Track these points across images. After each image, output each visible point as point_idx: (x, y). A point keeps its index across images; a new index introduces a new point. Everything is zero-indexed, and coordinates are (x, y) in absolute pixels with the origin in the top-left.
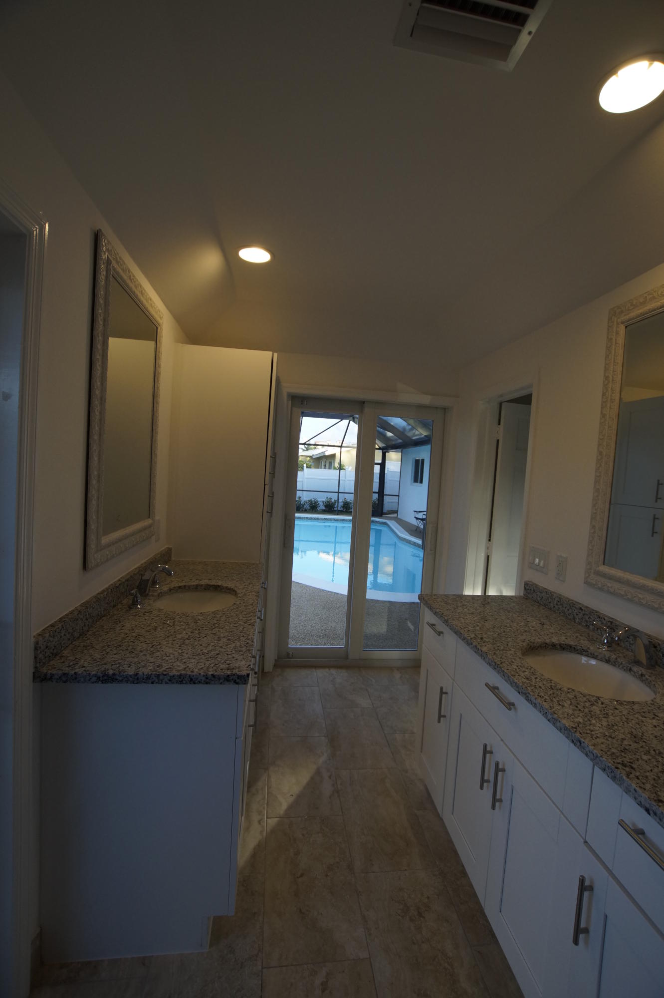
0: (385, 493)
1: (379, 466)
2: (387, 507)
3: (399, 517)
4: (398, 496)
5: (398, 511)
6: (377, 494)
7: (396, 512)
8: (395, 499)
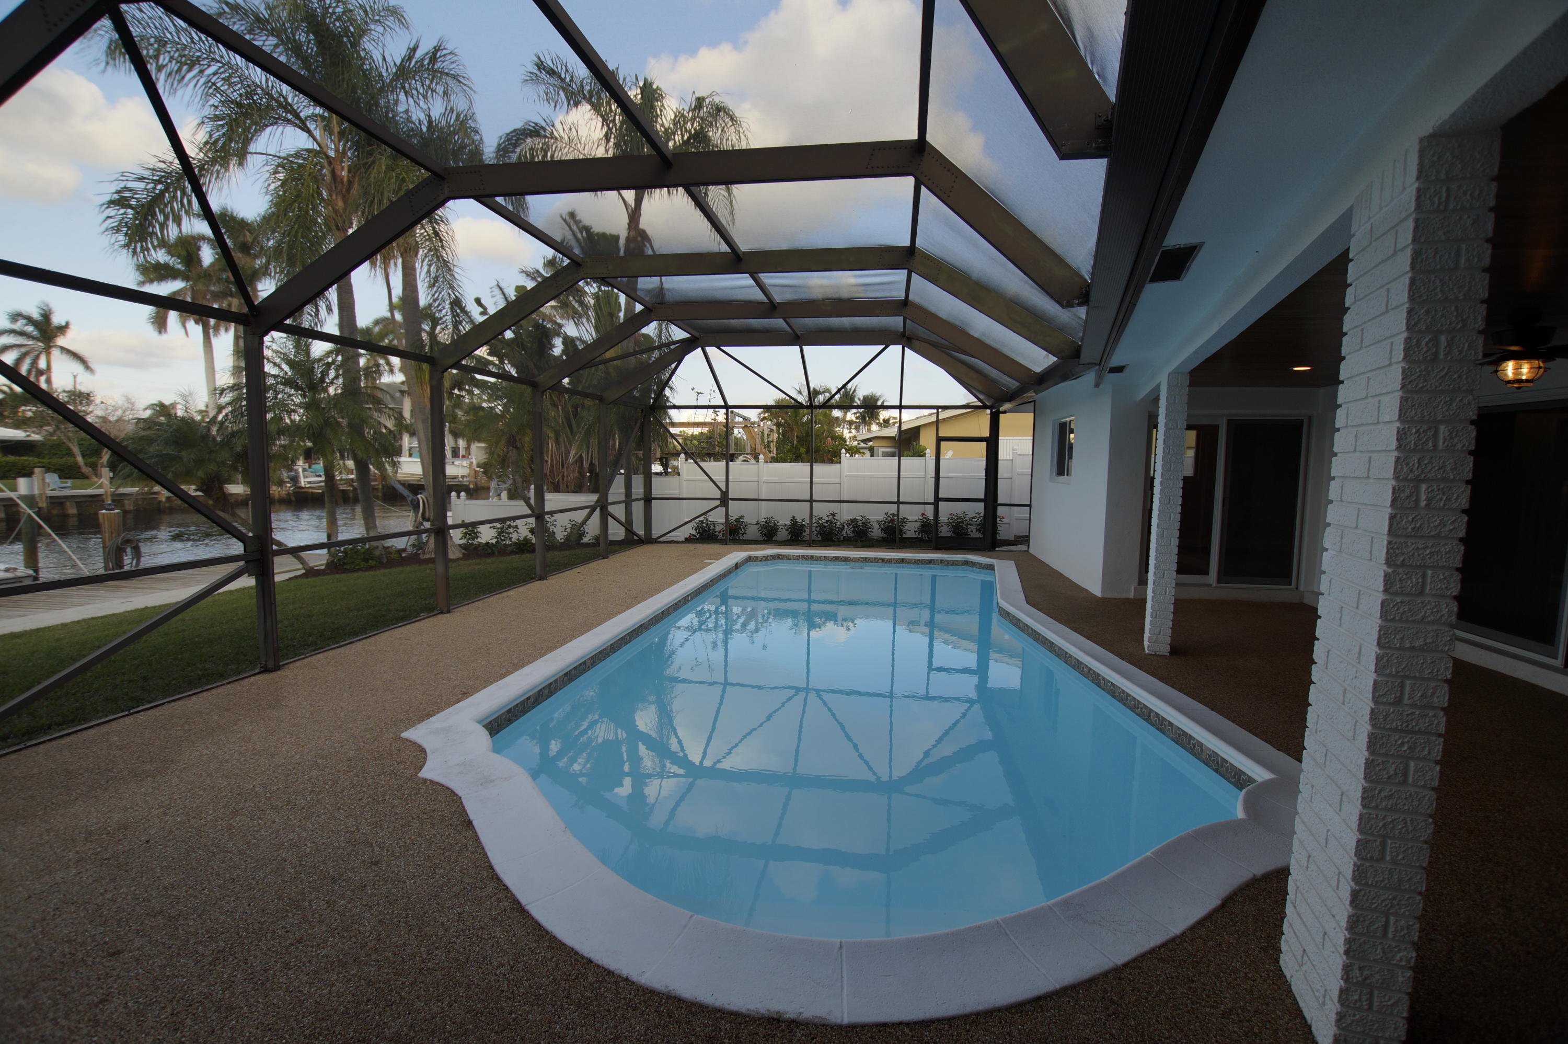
0: (999, 501)
1: (984, 444)
2: (1004, 533)
3: (1031, 551)
4: (1030, 506)
5: (1028, 537)
6: (982, 504)
7: (1024, 539)
8: (1023, 512)
